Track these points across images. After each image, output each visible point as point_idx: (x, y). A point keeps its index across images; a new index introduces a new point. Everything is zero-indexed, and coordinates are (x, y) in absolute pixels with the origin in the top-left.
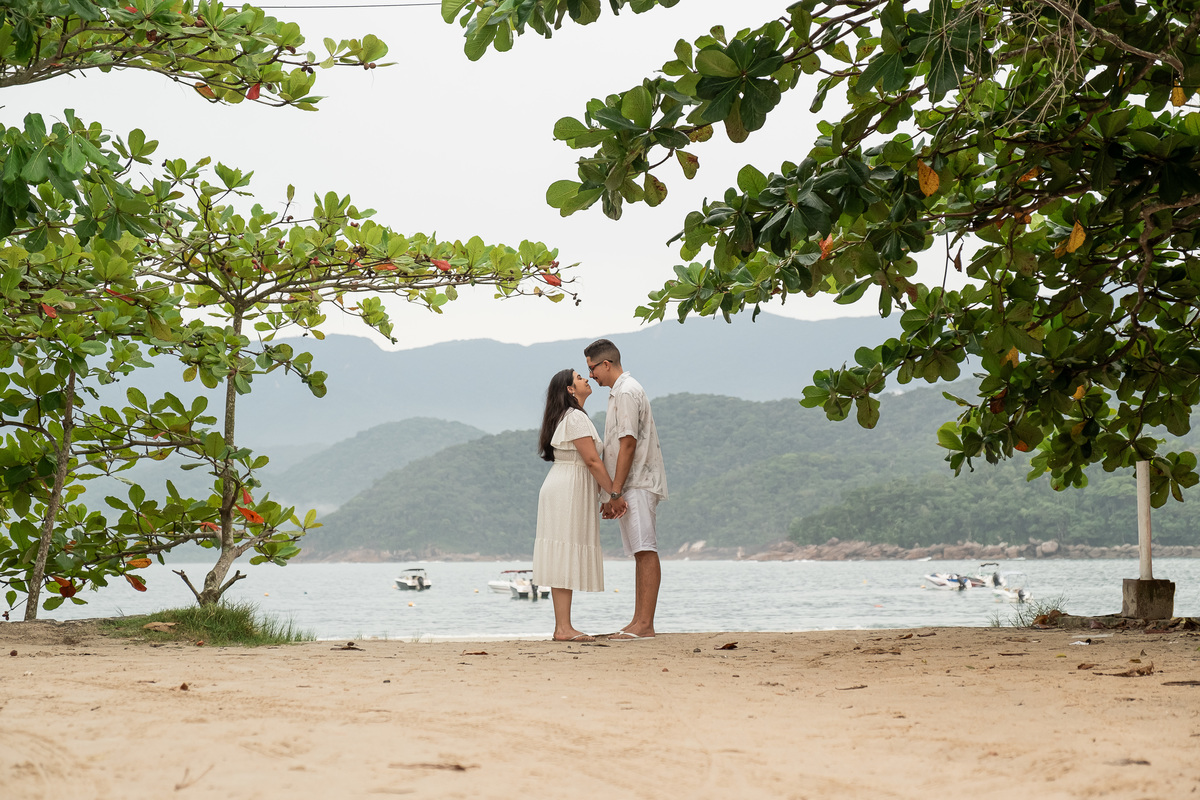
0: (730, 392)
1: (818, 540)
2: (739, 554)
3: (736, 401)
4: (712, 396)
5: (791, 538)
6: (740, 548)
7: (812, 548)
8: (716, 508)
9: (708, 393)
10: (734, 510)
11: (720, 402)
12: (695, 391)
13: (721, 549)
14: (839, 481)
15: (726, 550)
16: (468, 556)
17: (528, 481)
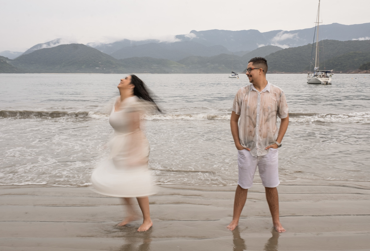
0: (336, 39)
1: (366, 69)
2: (341, 73)
3: (338, 41)
4: (333, 40)
5: (360, 69)
6: (341, 71)
7: (365, 71)
8: (336, 63)
9: (332, 39)
10: (340, 63)
11: (334, 41)
12: (329, 39)
13: (337, 71)
14: (363, 57)
15: (338, 72)
16: (282, 73)
17: (294, 58)
